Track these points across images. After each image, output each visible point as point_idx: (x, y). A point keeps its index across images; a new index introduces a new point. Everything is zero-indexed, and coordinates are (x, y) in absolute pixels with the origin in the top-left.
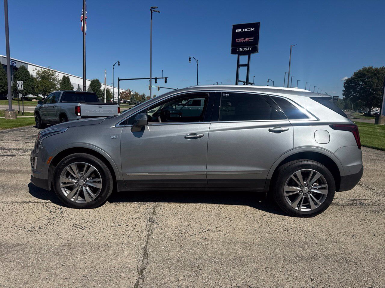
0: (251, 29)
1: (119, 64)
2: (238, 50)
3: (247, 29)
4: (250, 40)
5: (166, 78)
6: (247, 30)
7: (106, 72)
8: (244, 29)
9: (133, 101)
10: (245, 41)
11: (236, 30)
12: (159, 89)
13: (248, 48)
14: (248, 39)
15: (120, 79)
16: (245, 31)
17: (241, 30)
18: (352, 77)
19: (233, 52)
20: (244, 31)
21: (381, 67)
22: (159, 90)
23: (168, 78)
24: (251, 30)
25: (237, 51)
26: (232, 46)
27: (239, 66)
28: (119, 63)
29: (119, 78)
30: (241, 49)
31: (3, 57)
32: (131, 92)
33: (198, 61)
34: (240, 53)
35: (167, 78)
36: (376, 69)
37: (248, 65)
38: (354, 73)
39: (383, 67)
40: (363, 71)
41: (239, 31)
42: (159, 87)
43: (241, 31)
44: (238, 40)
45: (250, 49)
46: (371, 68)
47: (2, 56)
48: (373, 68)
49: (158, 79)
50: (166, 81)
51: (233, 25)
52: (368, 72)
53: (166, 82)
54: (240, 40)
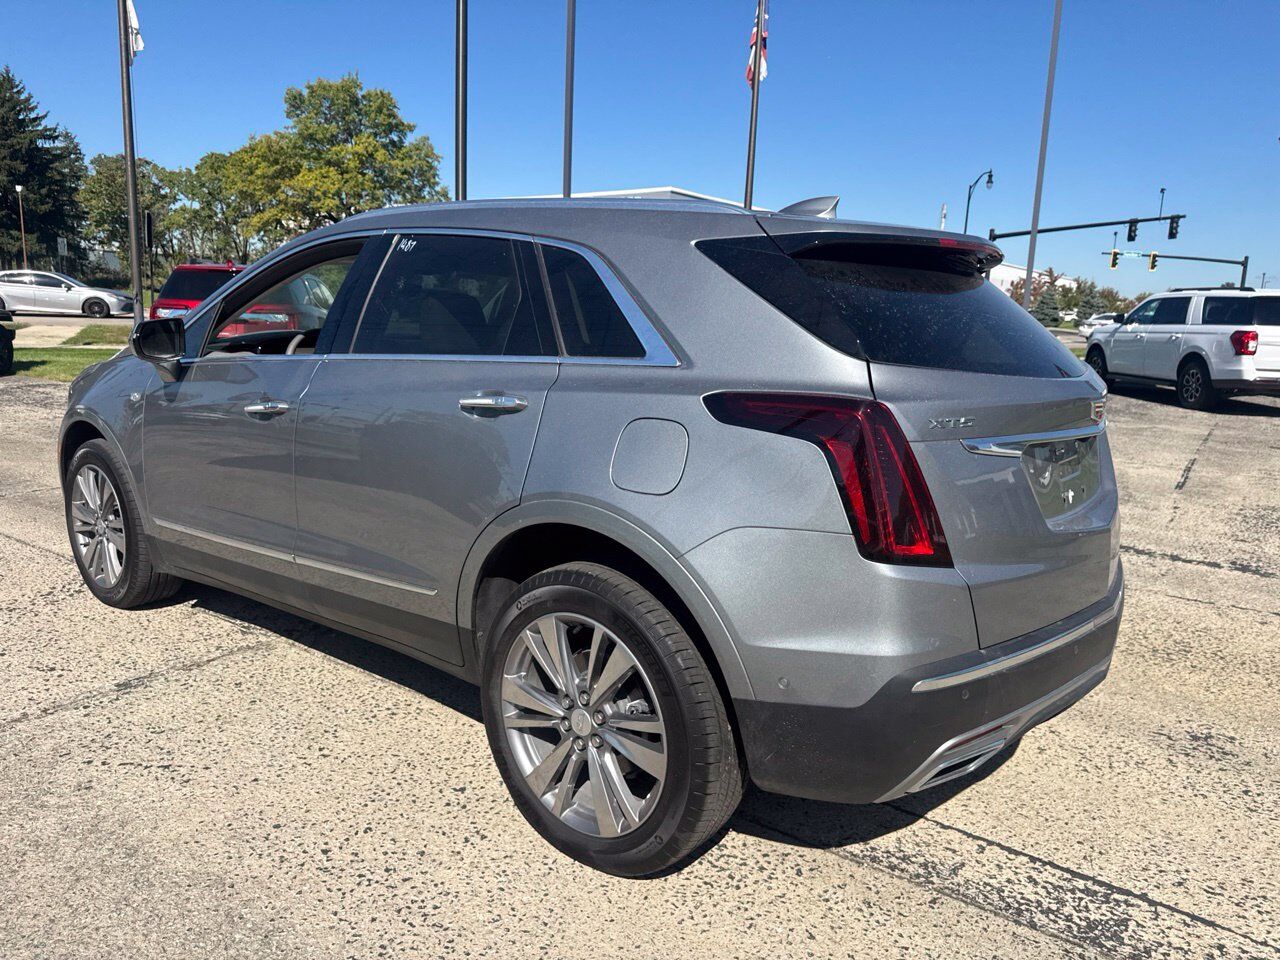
1: (990, 181)
5: (1175, 220)
7: (944, 212)
9: (1046, 311)
12: (1154, 261)
15: (997, 232)
22: (1153, 267)
23: (1184, 217)
28: (990, 176)
29: (992, 231)
31: (672, 192)
32: (1056, 279)
35: (1179, 217)
42: (1155, 256)
47: (670, 189)
49: (1139, 225)
50: (1176, 228)
53: (1172, 235)
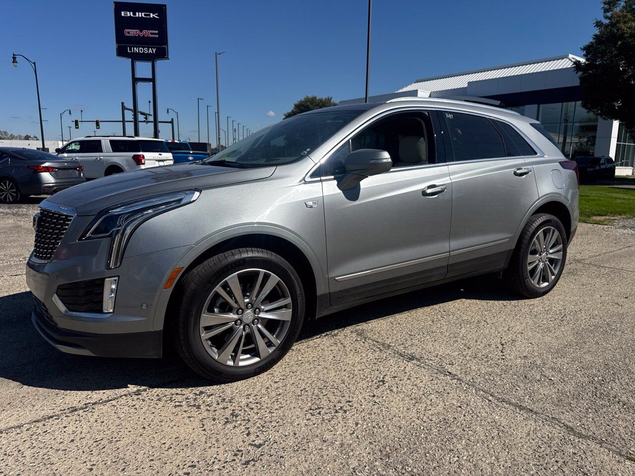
0: (151, 14)
2: (131, 50)
3: (143, 14)
4: (151, 34)
6: (143, 16)
8: (137, 13)
10: (141, 34)
11: (123, 13)
13: (150, 49)
14: (147, 33)
16: (140, 16)
17: (131, 13)
18: (293, 111)
19: (121, 52)
20: (137, 16)
21: (327, 97)
24: (152, 17)
25: (129, 51)
26: (118, 41)
27: (135, 80)
30: (136, 50)
33: (34, 63)
34: (136, 57)
36: (321, 100)
37: (153, 80)
38: (295, 105)
39: (328, 98)
40: (306, 102)
41: (129, 15)
43: (132, 15)
44: (129, 33)
45: (154, 51)
46: (315, 98)
48: (317, 98)
51: (114, 2)
52: (312, 103)
54: (132, 32)
